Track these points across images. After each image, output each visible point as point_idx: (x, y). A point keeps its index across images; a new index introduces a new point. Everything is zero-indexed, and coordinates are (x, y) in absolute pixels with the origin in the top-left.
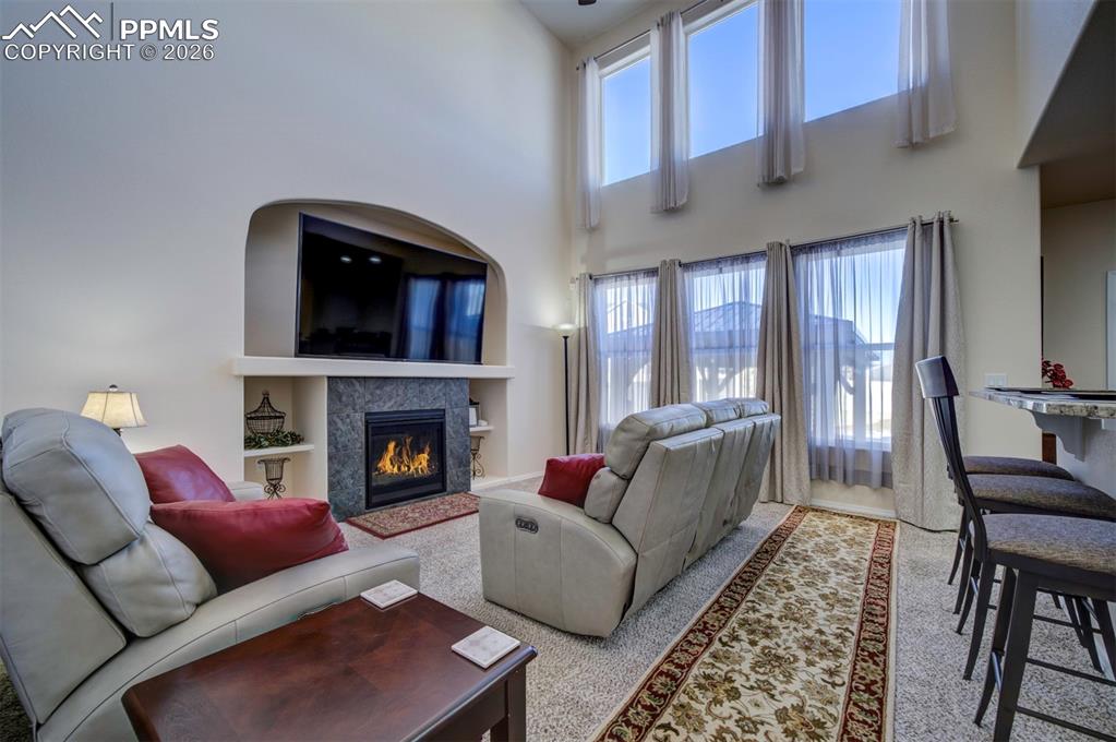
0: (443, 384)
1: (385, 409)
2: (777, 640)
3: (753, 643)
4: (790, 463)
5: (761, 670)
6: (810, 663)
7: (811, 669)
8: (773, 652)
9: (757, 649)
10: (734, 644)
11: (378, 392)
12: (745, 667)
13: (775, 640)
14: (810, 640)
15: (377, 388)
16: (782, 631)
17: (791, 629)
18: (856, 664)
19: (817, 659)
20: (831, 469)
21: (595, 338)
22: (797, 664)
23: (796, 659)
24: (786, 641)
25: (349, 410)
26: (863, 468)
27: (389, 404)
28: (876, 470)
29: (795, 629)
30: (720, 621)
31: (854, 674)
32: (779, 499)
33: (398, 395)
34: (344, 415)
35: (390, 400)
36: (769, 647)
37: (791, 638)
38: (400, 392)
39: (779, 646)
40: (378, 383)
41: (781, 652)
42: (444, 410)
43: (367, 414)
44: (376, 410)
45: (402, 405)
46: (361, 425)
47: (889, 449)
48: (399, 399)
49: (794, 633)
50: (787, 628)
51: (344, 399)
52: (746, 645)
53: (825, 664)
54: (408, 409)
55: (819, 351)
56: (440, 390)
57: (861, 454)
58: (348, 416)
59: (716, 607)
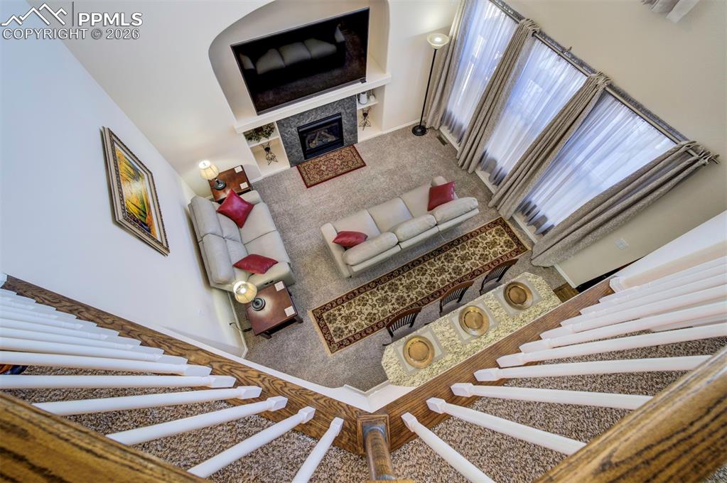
4: (510, 201)
11: (302, 117)
20: (529, 212)
21: (460, 49)
26: (541, 222)
28: (544, 227)
32: (498, 208)
34: (287, 131)
35: (308, 119)
38: (314, 113)
42: (340, 113)
43: (297, 128)
44: (301, 125)
47: (555, 225)
51: (285, 125)
54: (319, 119)
55: (563, 168)
56: (337, 105)
57: (544, 218)
58: (289, 131)
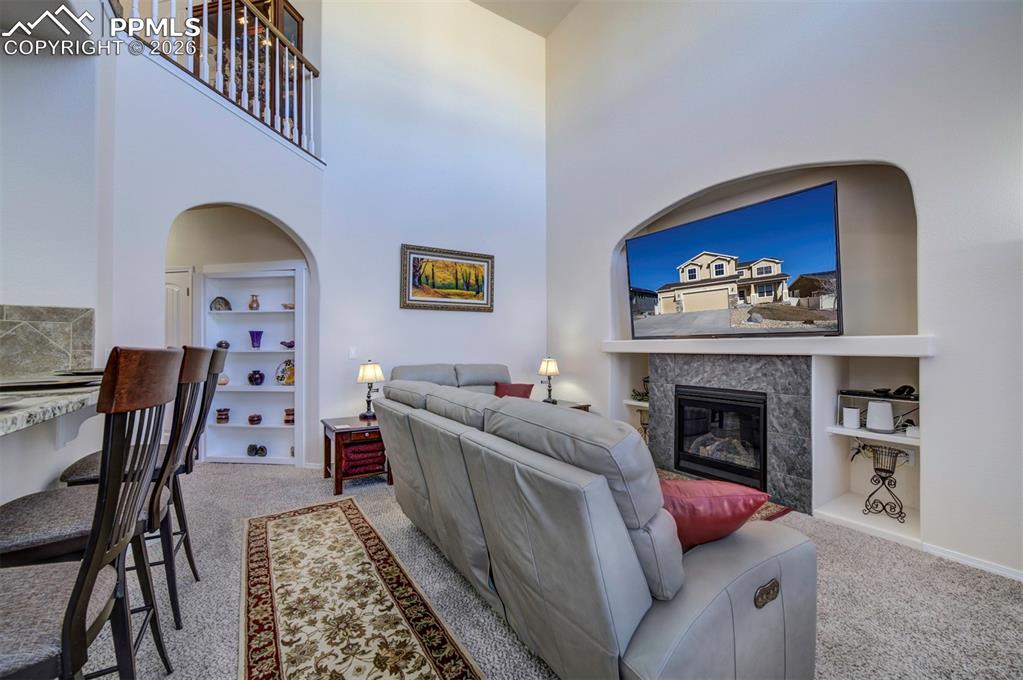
0: (762, 362)
1: (692, 384)
2: (337, 591)
3: (350, 577)
5: (329, 566)
6: (305, 590)
7: (301, 586)
8: (333, 581)
9: (344, 575)
10: (360, 568)
11: (686, 367)
12: (339, 562)
13: (339, 589)
14: (315, 608)
15: (685, 364)
16: (341, 601)
17: (336, 607)
18: (273, 611)
19: (302, 596)
22: (313, 582)
23: (315, 586)
24: (332, 595)
25: (663, 381)
27: (697, 380)
29: (333, 609)
30: (386, 573)
31: (271, 602)
33: (705, 372)
34: (659, 384)
35: (697, 376)
36: (338, 581)
37: (330, 599)
38: (708, 369)
39: (333, 587)
40: (686, 359)
41: (328, 584)
42: (765, 394)
43: (677, 386)
44: (684, 383)
45: (710, 381)
46: (671, 395)
48: (705, 375)
49: (331, 605)
50: (340, 606)
51: (659, 371)
52: (351, 572)
53: (294, 597)
54: (716, 386)
56: (758, 370)
58: (662, 385)
59: (403, 580)
